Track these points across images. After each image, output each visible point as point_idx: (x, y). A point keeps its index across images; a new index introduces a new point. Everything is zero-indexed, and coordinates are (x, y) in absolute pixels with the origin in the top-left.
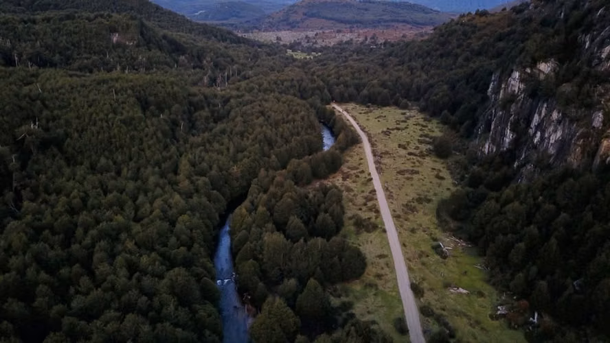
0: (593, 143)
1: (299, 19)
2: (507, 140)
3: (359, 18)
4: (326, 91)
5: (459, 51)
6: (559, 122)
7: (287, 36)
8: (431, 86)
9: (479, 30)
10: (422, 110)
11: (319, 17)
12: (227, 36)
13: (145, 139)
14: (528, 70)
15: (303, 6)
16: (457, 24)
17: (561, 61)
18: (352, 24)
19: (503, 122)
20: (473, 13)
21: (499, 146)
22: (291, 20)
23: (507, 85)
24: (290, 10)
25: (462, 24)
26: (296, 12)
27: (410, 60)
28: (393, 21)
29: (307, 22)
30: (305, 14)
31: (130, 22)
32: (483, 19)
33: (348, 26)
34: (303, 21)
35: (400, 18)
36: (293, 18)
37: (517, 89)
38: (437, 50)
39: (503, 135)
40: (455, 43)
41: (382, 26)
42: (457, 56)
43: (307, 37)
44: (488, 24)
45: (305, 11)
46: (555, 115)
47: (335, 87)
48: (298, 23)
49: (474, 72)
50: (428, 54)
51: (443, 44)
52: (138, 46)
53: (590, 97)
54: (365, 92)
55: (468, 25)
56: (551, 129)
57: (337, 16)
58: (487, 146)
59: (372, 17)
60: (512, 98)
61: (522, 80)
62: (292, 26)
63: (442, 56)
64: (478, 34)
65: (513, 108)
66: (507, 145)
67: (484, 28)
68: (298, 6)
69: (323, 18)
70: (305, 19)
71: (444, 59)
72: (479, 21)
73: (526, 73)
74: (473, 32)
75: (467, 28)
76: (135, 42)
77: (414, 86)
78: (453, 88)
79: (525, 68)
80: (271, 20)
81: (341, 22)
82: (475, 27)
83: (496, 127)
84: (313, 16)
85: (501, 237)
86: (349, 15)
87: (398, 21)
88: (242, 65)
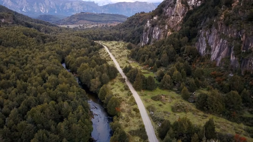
0: (166, 34)
1: (75, 20)
2: (147, 41)
3: (100, 20)
4: (90, 36)
5: (135, 24)
6: (158, 30)
7: (72, 26)
8: (126, 34)
9: (142, 18)
10: (124, 41)
11: (84, 20)
12: (47, 24)
13: (30, 43)
14: (151, 20)
15: (77, 16)
16: (135, 16)
17: (159, 16)
18: (97, 22)
19: (146, 36)
20: (140, 13)
21: (145, 43)
22: (72, 21)
23: (146, 25)
24: (71, 17)
25: (136, 16)
26: (74, 18)
27: (120, 29)
28: (113, 21)
29: (79, 22)
30: (78, 19)
31: (9, 15)
32: (143, 14)
33: (96, 23)
34: (77, 21)
35: (116, 20)
36: (73, 20)
37: (149, 26)
38: (128, 25)
39: (146, 39)
40: (134, 22)
41: (109, 22)
42: (135, 26)
43: (80, 26)
44: (145, 16)
45: (78, 17)
46: (157, 29)
47: (93, 35)
48: (75, 22)
49: (140, 29)
50: (126, 26)
51: (130, 23)
52: (13, 23)
53: (164, 22)
54: (104, 36)
55: (138, 16)
56: (157, 32)
57: (92, 19)
58: (142, 44)
59: (105, 20)
60: (147, 28)
61: (150, 23)
62: (73, 23)
63: (130, 26)
64: (141, 19)
65: (148, 31)
66: (147, 42)
67: (143, 17)
68: (75, 16)
69: (86, 20)
70: (78, 20)
71: (131, 27)
72: (142, 15)
73: (151, 21)
74: (140, 18)
75: (138, 17)
76: (12, 22)
77: (121, 35)
78: (133, 33)
79: (150, 19)
80: (64, 21)
81: (93, 21)
82: (141, 17)
83: (144, 37)
84: (81, 19)
85: (143, 55)
86: (96, 19)
87: (115, 21)
88: (56, 32)
